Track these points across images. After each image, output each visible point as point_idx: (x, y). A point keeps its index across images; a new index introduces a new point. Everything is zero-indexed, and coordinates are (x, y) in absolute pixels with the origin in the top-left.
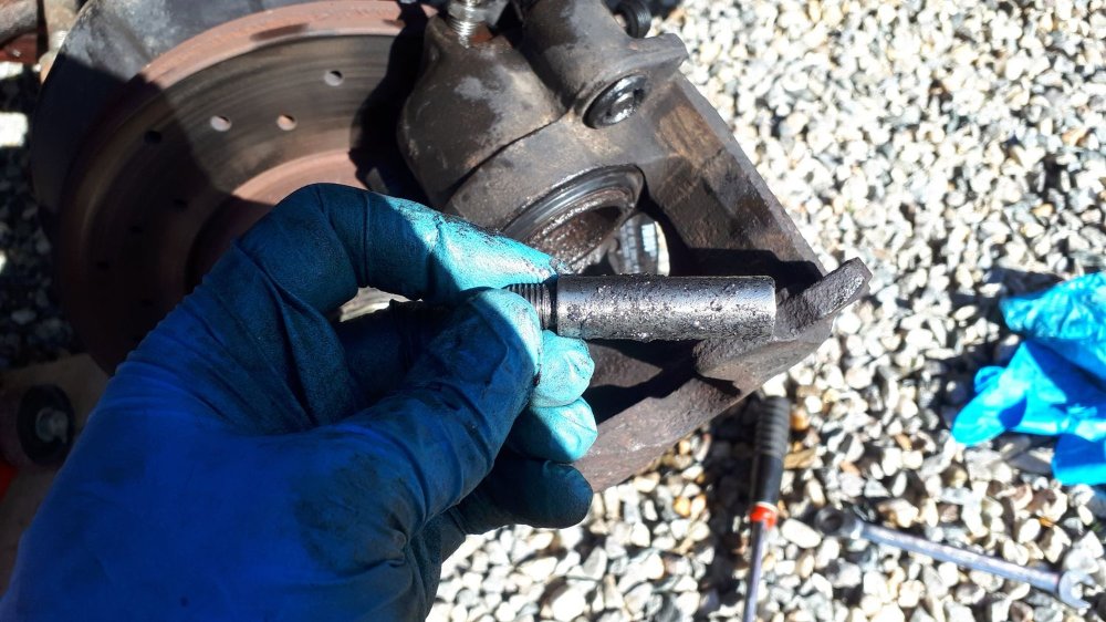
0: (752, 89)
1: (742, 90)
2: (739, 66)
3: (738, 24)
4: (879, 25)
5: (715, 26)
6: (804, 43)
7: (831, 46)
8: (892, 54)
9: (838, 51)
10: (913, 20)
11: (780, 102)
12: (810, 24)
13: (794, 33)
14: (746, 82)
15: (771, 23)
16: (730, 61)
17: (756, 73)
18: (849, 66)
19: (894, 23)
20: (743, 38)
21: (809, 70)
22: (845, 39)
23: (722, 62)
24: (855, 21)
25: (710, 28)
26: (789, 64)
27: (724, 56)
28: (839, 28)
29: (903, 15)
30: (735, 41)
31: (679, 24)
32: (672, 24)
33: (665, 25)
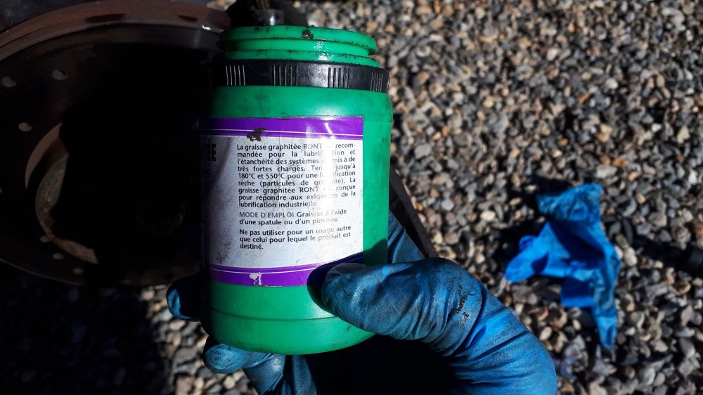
0: (397, 53)
1: (391, 53)
2: (389, 38)
3: (390, 11)
4: (475, 19)
5: (376, 11)
6: (430, 27)
7: (446, 30)
8: (483, 39)
9: (451, 34)
10: (495, 18)
11: (414, 63)
12: (433, 15)
13: (425, 20)
14: (394, 48)
15: (410, 11)
16: (384, 34)
17: (399, 44)
18: (457, 44)
19: (485, 19)
20: (393, 20)
21: (432, 44)
22: (454, 27)
23: (380, 34)
24: (461, 16)
25: (373, 11)
26: (420, 39)
27: (380, 30)
28: (451, 19)
29: (490, 14)
30: (388, 22)
31: (353, 6)
32: (349, 7)
33: (344, 7)
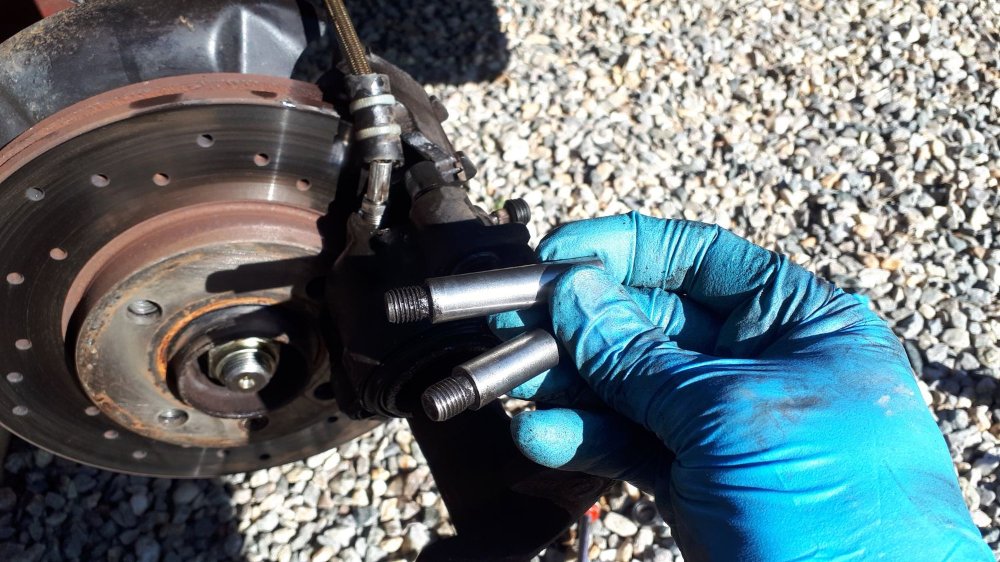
0: (567, 142)
1: (559, 143)
2: (555, 123)
3: (553, 87)
4: (671, 88)
5: (535, 89)
6: (609, 103)
7: (632, 106)
8: (683, 113)
9: (638, 110)
10: (698, 84)
11: (591, 154)
12: (613, 88)
13: (601, 95)
14: (562, 136)
15: (581, 85)
16: (548, 119)
17: (569, 130)
18: (647, 123)
19: (684, 86)
20: (558, 99)
21: (613, 127)
22: (643, 100)
23: (541, 119)
24: (651, 85)
25: (530, 90)
26: (597, 121)
27: (542, 114)
28: (639, 91)
29: (690, 80)
30: (552, 102)
31: (503, 86)
32: (498, 87)
33: (492, 87)
